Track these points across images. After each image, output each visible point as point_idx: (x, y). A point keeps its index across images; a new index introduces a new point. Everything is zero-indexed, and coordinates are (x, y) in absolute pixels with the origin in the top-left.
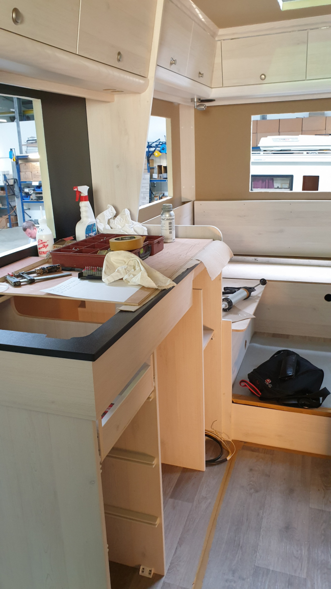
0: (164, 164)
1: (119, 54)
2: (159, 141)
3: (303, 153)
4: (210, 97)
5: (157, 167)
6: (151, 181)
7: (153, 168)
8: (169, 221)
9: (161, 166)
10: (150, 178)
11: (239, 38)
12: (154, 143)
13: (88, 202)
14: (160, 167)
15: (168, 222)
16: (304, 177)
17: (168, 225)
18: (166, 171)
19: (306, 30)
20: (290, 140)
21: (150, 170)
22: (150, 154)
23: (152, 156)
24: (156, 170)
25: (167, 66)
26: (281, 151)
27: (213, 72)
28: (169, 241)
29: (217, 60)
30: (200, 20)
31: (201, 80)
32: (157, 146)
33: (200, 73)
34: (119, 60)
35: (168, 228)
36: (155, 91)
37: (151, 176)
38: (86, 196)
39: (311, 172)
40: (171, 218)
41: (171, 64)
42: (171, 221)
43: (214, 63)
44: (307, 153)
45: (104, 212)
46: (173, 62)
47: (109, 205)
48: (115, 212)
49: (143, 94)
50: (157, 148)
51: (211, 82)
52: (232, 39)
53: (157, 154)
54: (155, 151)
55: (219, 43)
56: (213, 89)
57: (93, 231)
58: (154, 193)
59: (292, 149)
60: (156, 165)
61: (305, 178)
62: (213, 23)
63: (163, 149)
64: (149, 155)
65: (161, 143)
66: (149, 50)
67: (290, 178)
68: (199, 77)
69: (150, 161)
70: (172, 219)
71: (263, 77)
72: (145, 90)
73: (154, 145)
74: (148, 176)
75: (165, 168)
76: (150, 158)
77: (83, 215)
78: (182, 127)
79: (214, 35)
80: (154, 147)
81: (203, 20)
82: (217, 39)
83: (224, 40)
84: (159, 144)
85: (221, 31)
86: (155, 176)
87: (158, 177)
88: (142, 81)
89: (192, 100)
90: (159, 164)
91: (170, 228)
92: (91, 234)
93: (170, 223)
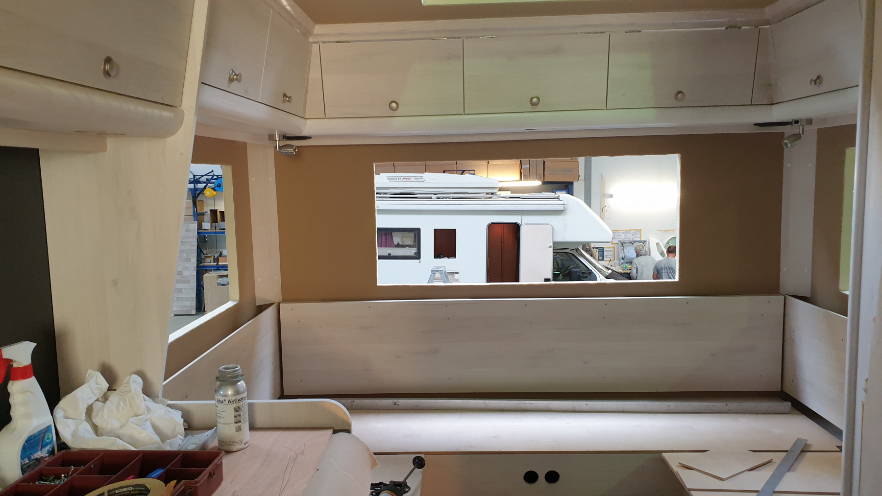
0: (220, 207)
1: (108, 60)
2: (212, 174)
3: (431, 198)
4: (304, 133)
5: (209, 212)
6: (198, 233)
7: (203, 214)
8: (235, 405)
9: (216, 210)
10: (198, 230)
11: (350, 42)
12: (203, 176)
13: (34, 378)
14: (214, 212)
15: (232, 407)
16: (435, 230)
17: (233, 414)
18: (223, 220)
19: (460, 38)
20: (413, 179)
21: (198, 216)
22: (198, 192)
23: (201, 195)
24: (208, 217)
25: (224, 85)
26: (400, 194)
27: (306, 92)
28: (234, 448)
29: (314, 74)
30: (284, 8)
31: (287, 106)
32: (208, 181)
33: (285, 95)
34: (107, 74)
35: (233, 420)
36: (198, 125)
37: (200, 227)
38: (26, 367)
39: (445, 223)
40: (239, 397)
41: (231, 80)
42: (240, 404)
43: (308, 79)
44: (438, 198)
45: (78, 392)
46: (235, 77)
47: (90, 371)
48: (106, 385)
49: (171, 140)
50: (209, 184)
51: (304, 110)
52: (338, 42)
53: (208, 192)
54: (205, 188)
55: (315, 47)
56: (308, 121)
57: (43, 447)
58: (205, 252)
59: (415, 192)
60: (207, 209)
61: (438, 233)
62: (304, 15)
63: (219, 185)
64: (195, 195)
65: (215, 177)
66: (183, 55)
67: (416, 232)
68: (284, 101)
69: (197, 203)
70: (242, 399)
71: (393, 106)
72: (175, 132)
73: (204, 179)
74: (195, 226)
75: (222, 213)
76: (198, 199)
77: (16, 412)
78: (253, 179)
79: (307, 33)
80: (204, 183)
81: (288, 8)
82: (311, 40)
83: (324, 42)
84: (212, 179)
85: (319, 29)
86: (207, 226)
87: (211, 227)
88: (166, 114)
89: (271, 137)
90: (213, 209)
91: (237, 418)
92: (39, 454)
93: (237, 409)
